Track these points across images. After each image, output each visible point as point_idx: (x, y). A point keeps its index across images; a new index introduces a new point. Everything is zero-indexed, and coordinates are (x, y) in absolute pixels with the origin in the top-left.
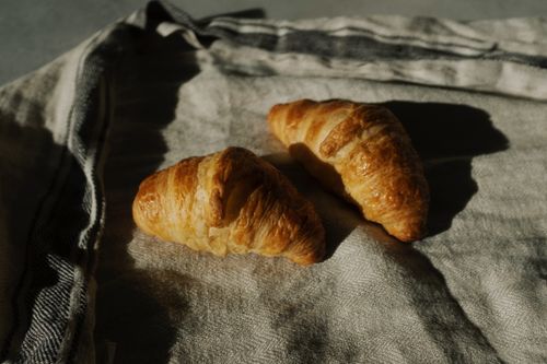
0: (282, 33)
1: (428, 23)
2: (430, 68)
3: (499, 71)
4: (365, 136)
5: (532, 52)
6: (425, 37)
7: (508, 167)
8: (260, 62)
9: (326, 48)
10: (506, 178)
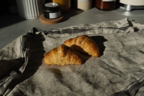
0: (61, 30)
1: (88, 25)
2: (90, 32)
3: (103, 30)
4: (85, 39)
5: (107, 27)
6: (88, 27)
7: (110, 42)
8: (58, 36)
9: (70, 31)
10: (110, 44)
